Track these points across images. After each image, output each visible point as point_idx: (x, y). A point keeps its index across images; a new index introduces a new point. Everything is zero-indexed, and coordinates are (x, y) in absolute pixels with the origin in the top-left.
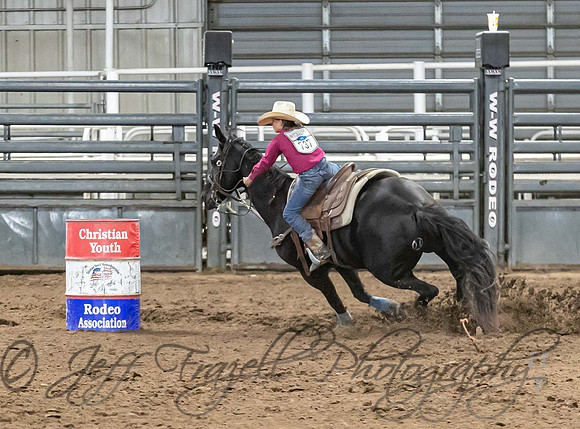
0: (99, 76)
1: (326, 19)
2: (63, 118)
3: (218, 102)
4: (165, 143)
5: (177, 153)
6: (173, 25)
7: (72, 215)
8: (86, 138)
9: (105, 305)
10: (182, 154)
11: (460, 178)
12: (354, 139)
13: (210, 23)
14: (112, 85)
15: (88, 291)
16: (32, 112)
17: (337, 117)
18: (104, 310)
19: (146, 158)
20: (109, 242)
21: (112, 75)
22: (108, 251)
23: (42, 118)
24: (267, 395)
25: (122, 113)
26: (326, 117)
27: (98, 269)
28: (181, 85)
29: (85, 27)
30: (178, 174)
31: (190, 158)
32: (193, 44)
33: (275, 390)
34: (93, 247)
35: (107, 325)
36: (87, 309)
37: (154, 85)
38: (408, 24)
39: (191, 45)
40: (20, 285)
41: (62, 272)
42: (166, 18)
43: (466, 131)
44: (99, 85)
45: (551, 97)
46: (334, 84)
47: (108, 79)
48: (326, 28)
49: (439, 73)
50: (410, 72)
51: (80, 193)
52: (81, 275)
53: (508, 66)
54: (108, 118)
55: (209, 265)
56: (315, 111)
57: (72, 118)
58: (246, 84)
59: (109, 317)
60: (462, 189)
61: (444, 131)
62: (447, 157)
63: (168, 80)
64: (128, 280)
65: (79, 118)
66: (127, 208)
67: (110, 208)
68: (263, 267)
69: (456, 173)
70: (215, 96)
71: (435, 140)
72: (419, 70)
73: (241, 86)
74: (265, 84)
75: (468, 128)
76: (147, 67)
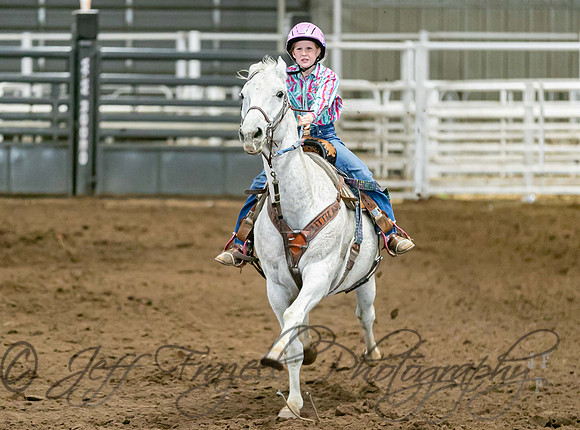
45: (129, 62)
49: (41, 43)
50: (18, 43)
53: (96, 38)
60: (60, 133)
62: (49, 108)
69: (56, 120)
71: (39, 95)
72: (26, 40)
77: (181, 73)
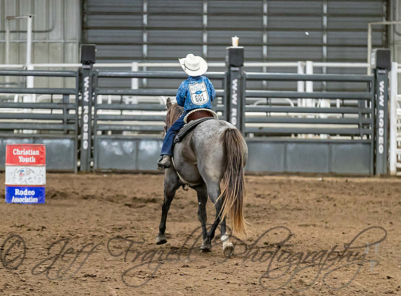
0: (23, 68)
1: (145, 39)
2: (4, 89)
3: (88, 82)
4: (59, 104)
5: (65, 109)
6: (63, 41)
7: (9, 141)
8: (16, 100)
9: (27, 190)
10: (68, 110)
12: (159, 103)
13: (83, 40)
14: (31, 72)
15: (18, 182)
17: (151, 91)
18: (26, 192)
19: (48, 112)
20: (29, 156)
21: (30, 67)
22: (28, 161)
25: (36, 87)
26: (145, 91)
27: (23, 171)
28: (67, 73)
29: (16, 41)
30: (65, 120)
31: (72, 112)
32: (74, 50)
34: (21, 159)
35: (27, 200)
36: (17, 192)
37: (52, 73)
38: (190, 43)
39: (73, 52)
41: (3, 172)
42: (59, 37)
43: (220, 100)
44: (24, 72)
45: (265, 82)
46: (149, 74)
47: (28, 69)
48: (145, 44)
51: (13, 130)
52: (13, 173)
53: (242, 65)
55: (81, 169)
56: (139, 88)
57: (9, 89)
58: (103, 73)
59: (28, 196)
63: (60, 70)
64: (39, 177)
66: (38, 138)
67: (28, 138)
68: (110, 171)
70: (86, 79)
73: (100, 74)
74: (113, 73)
75: (221, 98)
76: (49, 63)
77: (300, 90)
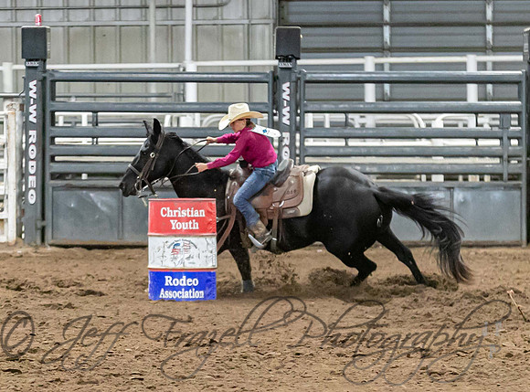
0: (178, 68)
1: (387, 16)
2: (146, 106)
3: (288, 91)
6: (246, 22)
8: (167, 124)
9: (184, 277)
11: (509, 162)
12: (412, 125)
13: (280, 19)
14: (191, 76)
15: (169, 264)
16: (118, 100)
17: (396, 105)
18: (184, 281)
20: (188, 219)
21: (191, 67)
22: (187, 228)
23: (127, 106)
24: (332, 359)
25: (200, 101)
26: (386, 106)
27: (178, 245)
28: (254, 76)
29: (166, 23)
32: (265, 38)
33: (339, 355)
34: (173, 225)
35: (186, 295)
36: (168, 281)
37: (229, 76)
38: (462, 21)
39: (263, 40)
40: (107, 258)
41: (145, 247)
42: (240, 14)
43: (514, 119)
44: (180, 76)
46: (394, 76)
47: (188, 70)
48: (387, 24)
49: (489, 66)
50: (463, 65)
52: (162, 249)
54: (187, 106)
56: (377, 100)
57: (155, 106)
58: (314, 75)
59: (187, 288)
60: (510, 171)
61: (494, 119)
62: (497, 142)
63: (242, 71)
64: (205, 254)
65: (161, 107)
69: (505, 157)
70: (285, 86)
71: (487, 127)
72: (471, 63)
73: (309, 77)
74: (330, 75)
75: (517, 116)
76: (223, 60)
